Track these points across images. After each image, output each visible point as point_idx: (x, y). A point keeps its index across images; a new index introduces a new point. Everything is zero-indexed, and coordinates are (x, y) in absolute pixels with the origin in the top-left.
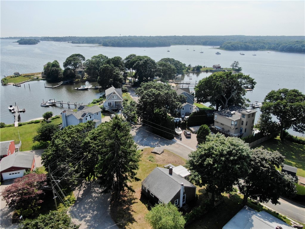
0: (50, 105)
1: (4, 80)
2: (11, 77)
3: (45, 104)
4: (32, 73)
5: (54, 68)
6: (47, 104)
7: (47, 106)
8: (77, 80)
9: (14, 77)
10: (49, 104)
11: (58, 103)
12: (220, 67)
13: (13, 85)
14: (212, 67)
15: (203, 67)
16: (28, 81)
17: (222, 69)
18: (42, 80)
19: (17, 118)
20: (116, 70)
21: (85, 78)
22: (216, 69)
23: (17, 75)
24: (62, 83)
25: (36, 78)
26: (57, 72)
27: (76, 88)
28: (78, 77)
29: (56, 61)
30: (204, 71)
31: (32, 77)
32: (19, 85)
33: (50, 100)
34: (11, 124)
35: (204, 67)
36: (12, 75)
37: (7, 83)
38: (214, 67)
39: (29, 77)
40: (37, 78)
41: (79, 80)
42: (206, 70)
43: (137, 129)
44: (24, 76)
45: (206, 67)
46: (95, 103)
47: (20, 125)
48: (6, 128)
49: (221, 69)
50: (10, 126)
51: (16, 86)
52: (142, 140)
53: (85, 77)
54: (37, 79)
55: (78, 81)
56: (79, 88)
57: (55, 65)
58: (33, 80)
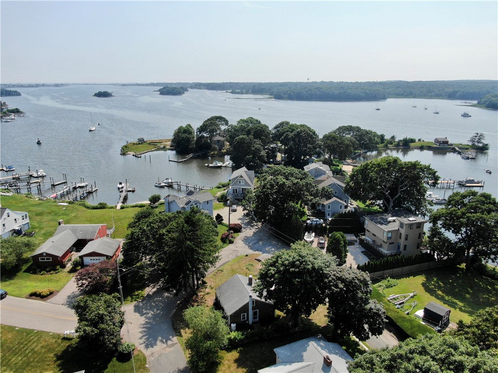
0: (165, 186)
1: (124, 148)
2: (134, 144)
3: (160, 184)
4: (160, 140)
5: (184, 135)
6: (163, 184)
7: (162, 187)
8: (212, 153)
9: (137, 144)
10: (164, 184)
11: (175, 183)
12: (447, 142)
13: (133, 155)
14: (433, 141)
15: (417, 141)
16: (153, 151)
17: (452, 145)
18: (169, 149)
19: (122, 199)
20: (256, 144)
21: (225, 151)
22: (440, 145)
23: (141, 141)
24: (191, 155)
25: (162, 146)
26: (188, 140)
27: (207, 165)
28: (214, 149)
29: (189, 125)
30: (417, 148)
31: (159, 145)
32: (139, 156)
33: (166, 179)
34: (113, 205)
35: (419, 140)
36: (136, 141)
37: (127, 152)
38: (437, 141)
39: (155, 145)
40: (164, 147)
41: (216, 152)
42: (420, 146)
43: (257, 229)
44: (149, 144)
45: (423, 141)
46: (219, 188)
47: (122, 208)
48: (107, 209)
49: (448, 145)
50: (112, 208)
51: (136, 156)
52: (255, 243)
53: (224, 149)
54: (164, 149)
55: (214, 154)
56: (210, 165)
57: (187, 130)
58: (159, 149)
